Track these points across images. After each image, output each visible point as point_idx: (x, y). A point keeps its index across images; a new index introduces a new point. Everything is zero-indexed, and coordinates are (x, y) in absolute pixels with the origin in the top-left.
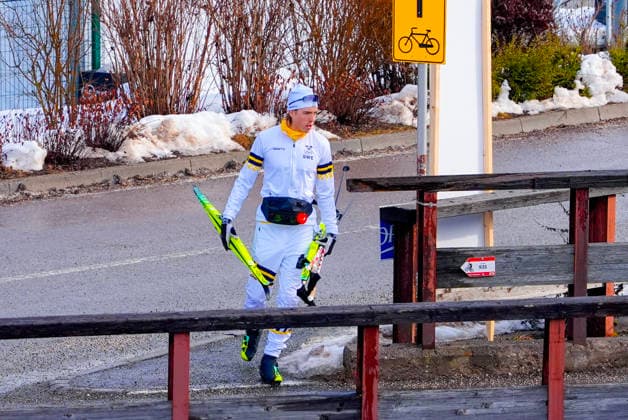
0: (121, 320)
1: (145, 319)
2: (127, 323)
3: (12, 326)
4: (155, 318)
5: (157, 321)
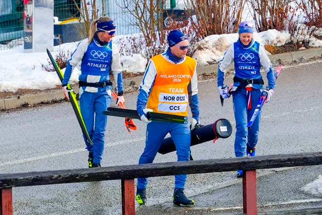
0: (212, 163)
1: (227, 162)
2: (216, 165)
3: (144, 169)
4: (233, 162)
5: (235, 163)
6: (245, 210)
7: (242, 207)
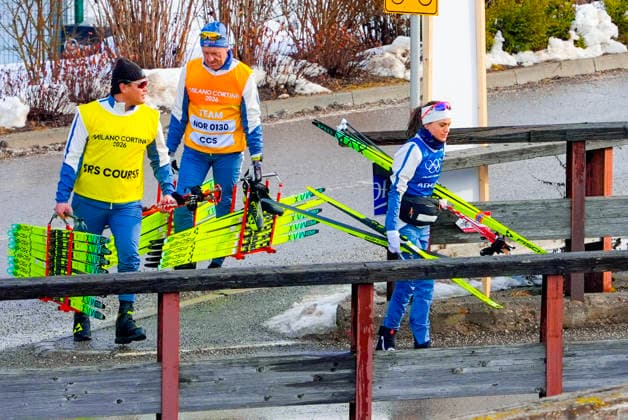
0: (108, 280)
4: (143, 278)
5: (146, 281)
6: (160, 357)
7: (156, 352)
